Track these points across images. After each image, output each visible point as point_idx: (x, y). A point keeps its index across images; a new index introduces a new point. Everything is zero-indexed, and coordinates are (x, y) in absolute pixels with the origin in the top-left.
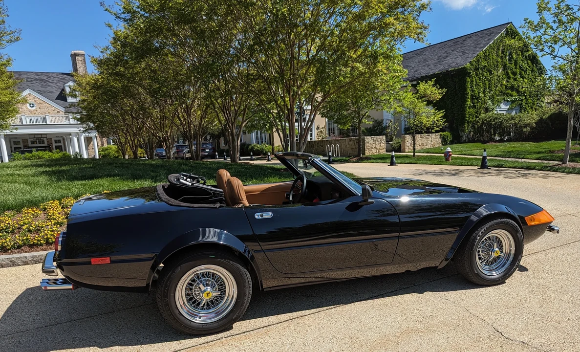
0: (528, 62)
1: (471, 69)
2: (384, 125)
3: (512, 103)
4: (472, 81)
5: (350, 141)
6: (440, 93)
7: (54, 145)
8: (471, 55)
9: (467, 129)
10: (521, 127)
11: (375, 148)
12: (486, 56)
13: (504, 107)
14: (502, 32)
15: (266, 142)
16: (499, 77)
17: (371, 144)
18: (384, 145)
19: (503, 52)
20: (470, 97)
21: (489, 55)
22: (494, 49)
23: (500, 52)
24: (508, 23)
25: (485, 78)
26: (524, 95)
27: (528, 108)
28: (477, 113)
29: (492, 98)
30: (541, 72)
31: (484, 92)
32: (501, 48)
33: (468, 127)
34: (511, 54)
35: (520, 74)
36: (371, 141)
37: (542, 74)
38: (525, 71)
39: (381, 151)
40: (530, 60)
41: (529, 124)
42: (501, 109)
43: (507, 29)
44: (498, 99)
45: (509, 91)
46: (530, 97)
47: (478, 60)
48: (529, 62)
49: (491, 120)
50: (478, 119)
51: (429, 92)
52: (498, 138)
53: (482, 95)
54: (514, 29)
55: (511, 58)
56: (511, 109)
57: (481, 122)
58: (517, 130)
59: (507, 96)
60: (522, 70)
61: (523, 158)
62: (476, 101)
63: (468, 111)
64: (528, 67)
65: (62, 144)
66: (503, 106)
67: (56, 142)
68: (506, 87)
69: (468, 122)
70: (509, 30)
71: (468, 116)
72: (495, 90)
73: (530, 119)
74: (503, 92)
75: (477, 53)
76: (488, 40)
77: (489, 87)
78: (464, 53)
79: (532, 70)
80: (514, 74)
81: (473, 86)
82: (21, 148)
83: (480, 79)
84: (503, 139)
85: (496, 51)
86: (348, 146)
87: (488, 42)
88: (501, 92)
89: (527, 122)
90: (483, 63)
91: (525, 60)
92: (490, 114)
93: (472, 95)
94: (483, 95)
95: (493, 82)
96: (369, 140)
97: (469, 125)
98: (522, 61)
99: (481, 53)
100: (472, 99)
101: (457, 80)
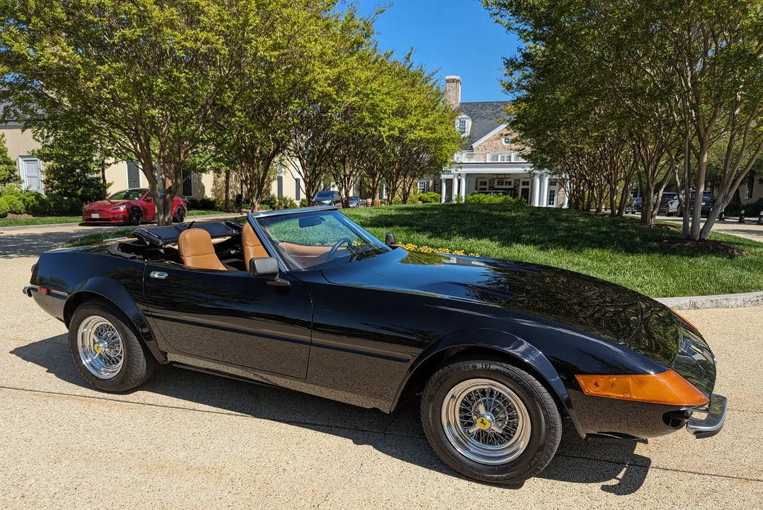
7: (521, 187)
65: (529, 187)
67: (524, 184)
82: (485, 189)
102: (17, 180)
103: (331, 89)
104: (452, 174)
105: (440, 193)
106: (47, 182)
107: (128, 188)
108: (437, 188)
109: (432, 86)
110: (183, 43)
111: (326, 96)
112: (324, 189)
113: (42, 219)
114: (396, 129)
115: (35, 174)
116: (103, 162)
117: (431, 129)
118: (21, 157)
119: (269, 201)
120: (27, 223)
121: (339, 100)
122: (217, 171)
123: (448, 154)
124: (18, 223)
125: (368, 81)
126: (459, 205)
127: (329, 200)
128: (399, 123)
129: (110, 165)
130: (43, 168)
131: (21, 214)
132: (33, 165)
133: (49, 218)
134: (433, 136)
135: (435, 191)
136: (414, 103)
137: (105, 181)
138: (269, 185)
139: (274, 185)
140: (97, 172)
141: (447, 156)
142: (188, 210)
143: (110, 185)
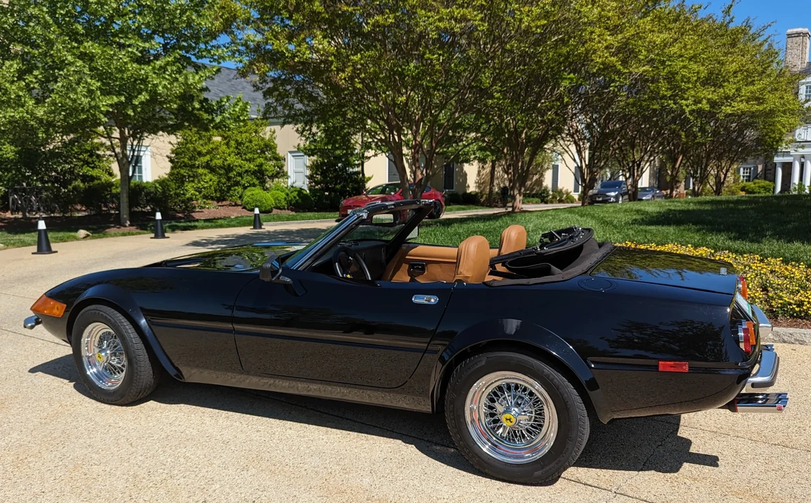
102: (284, 175)
103: (614, 59)
104: (791, 156)
105: (774, 180)
106: (311, 177)
107: (387, 182)
108: (769, 174)
109: (761, 45)
110: (437, 23)
111: (607, 67)
112: (610, 179)
113: (303, 215)
114: (704, 102)
115: (302, 170)
116: (363, 155)
117: (757, 99)
118: (291, 152)
119: (541, 194)
120: (288, 219)
121: (626, 71)
122: (482, 161)
123: (784, 130)
124: (280, 219)
125: (665, 45)
126: (799, 197)
127: (615, 191)
128: (709, 94)
129: (370, 158)
130: (308, 163)
131: (284, 209)
132: (300, 161)
133: (309, 214)
134: (761, 108)
135: (765, 179)
136: (734, 67)
137: (363, 175)
138: (542, 175)
139: (548, 176)
140: (358, 166)
141: (781, 133)
142: (446, 205)
143: (370, 179)
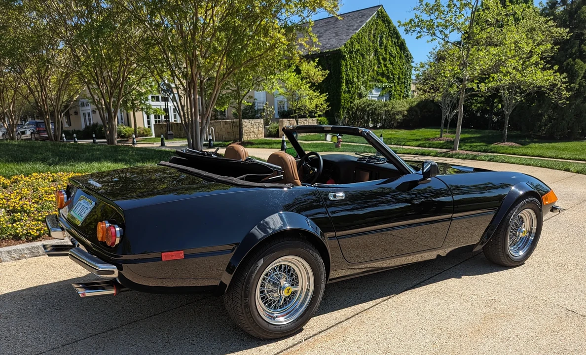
0: (396, 48)
1: (345, 52)
2: (256, 108)
3: (383, 89)
4: (346, 65)
5: (226, 124)
6: (323, 75)
8: (345, 38)
9: (343, 115)
10: (394, 114)
11: (253, 132)
12: (359, 39)
13: (376, 93)
14: (374, 14)
15: (122, 123)
16: (371, 62)
17: (249, 128)
18: (262, 130)
19: (374, 36)
20: (344, 81)
21: (362, 38)
22: (366, 32)
23: (372, 36)
24: (379, 6)
25: (359, 62)
26: (393, 82)
27: (396, 96)
28: (351, 98)
29: (365, 83)
30: (408, 59)
31: (358, 77)
32: (372, 32)
33: (343, 113)
34: (381, 39)
35: (389, 60)
36: (249, 125)
37: (409, 61)
38: (394, 58)
39: (259, 136)
40: (399, 46)
41: (401, 112)
42: (373, 96)
43: (378, 12)
44: (370, 85)
45: (380, 77)
46: (398, 85)
47: (352, 43)
48: (398, 48)
49: (365, 106)
50: (352, 104)
51: (312, 73)
52: (371, 125)
53: (355, 80)
54: (385, 13)
55: (381, 43)
56: (381, 96)
57: (356, 108)
58: (390, 117)
59: (378, 82)
60: (392, 56)
61: (404, 145)
62: (350, 86)
63: (344, 96)
64: (397, 54)
66: (374, 92)
68: (377, 73)
69: (343, 108)
70: (380, 14)
71: (343, 101)
72: (368, 75)
73: (401, 107)
74: (375, 78)
75: (351, 35)
76: (361, 22)
77: (362, 72)
78: (337, 35)
79: (400, 57)
80: (385, 60)
81: (347, 70)
83: (354, 63)
84: (376, 126)
85: (368, 35)
86: (223, 129)
87: (360, 24)
88: (373, 78)
89: (400, 109)
90: (357, 47)
91: (394, 46)
92: (364, 99)
93: (346, 79)
94: (357, 80)
95: (366, 66)
96: (246, 123)
97: (344, 111)
98: (391, 46)
99: (355, 36)
100: (347, 84)
101: (332, 63)
